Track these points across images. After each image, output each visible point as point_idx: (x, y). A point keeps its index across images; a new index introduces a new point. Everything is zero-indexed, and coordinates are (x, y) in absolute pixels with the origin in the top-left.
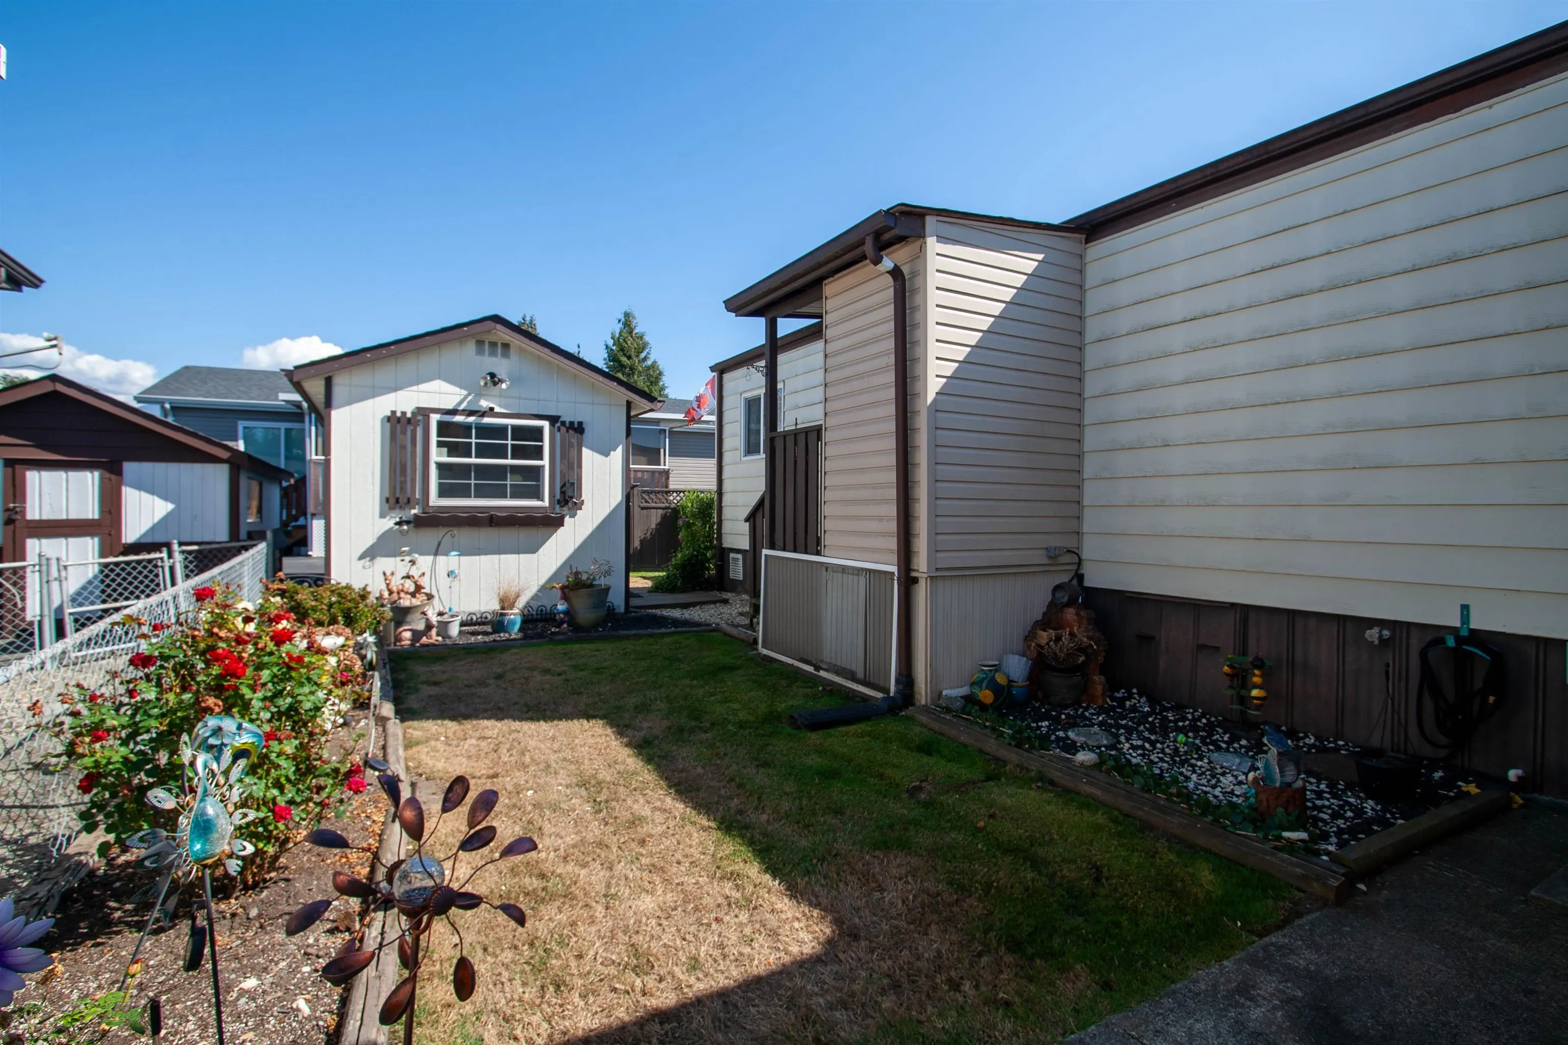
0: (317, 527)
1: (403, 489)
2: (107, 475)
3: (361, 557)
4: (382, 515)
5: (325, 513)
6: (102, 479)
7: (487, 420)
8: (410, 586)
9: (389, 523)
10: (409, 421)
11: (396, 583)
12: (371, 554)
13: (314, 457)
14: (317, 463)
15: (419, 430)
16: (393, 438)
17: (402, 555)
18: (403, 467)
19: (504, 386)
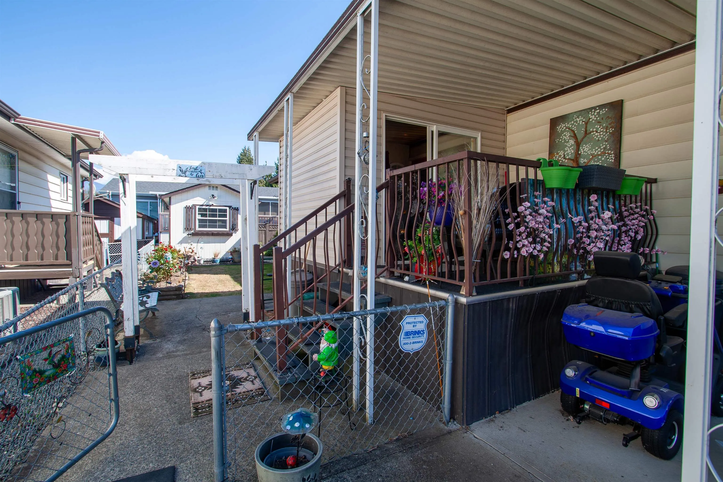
1: (189, 226)
3: (179, 242)
4: (184, 233)
6: (109, 222)
7: (211, 207)
8: (191, 251)
9: (185, 235)
10: (191, 208)
11: (187, 250)
12: (181, 242)
13: (161, 213)
15: (193, 210)
16: (187, 212)
17: (189, 243)
18: (189, 220)
19: (216, 198)
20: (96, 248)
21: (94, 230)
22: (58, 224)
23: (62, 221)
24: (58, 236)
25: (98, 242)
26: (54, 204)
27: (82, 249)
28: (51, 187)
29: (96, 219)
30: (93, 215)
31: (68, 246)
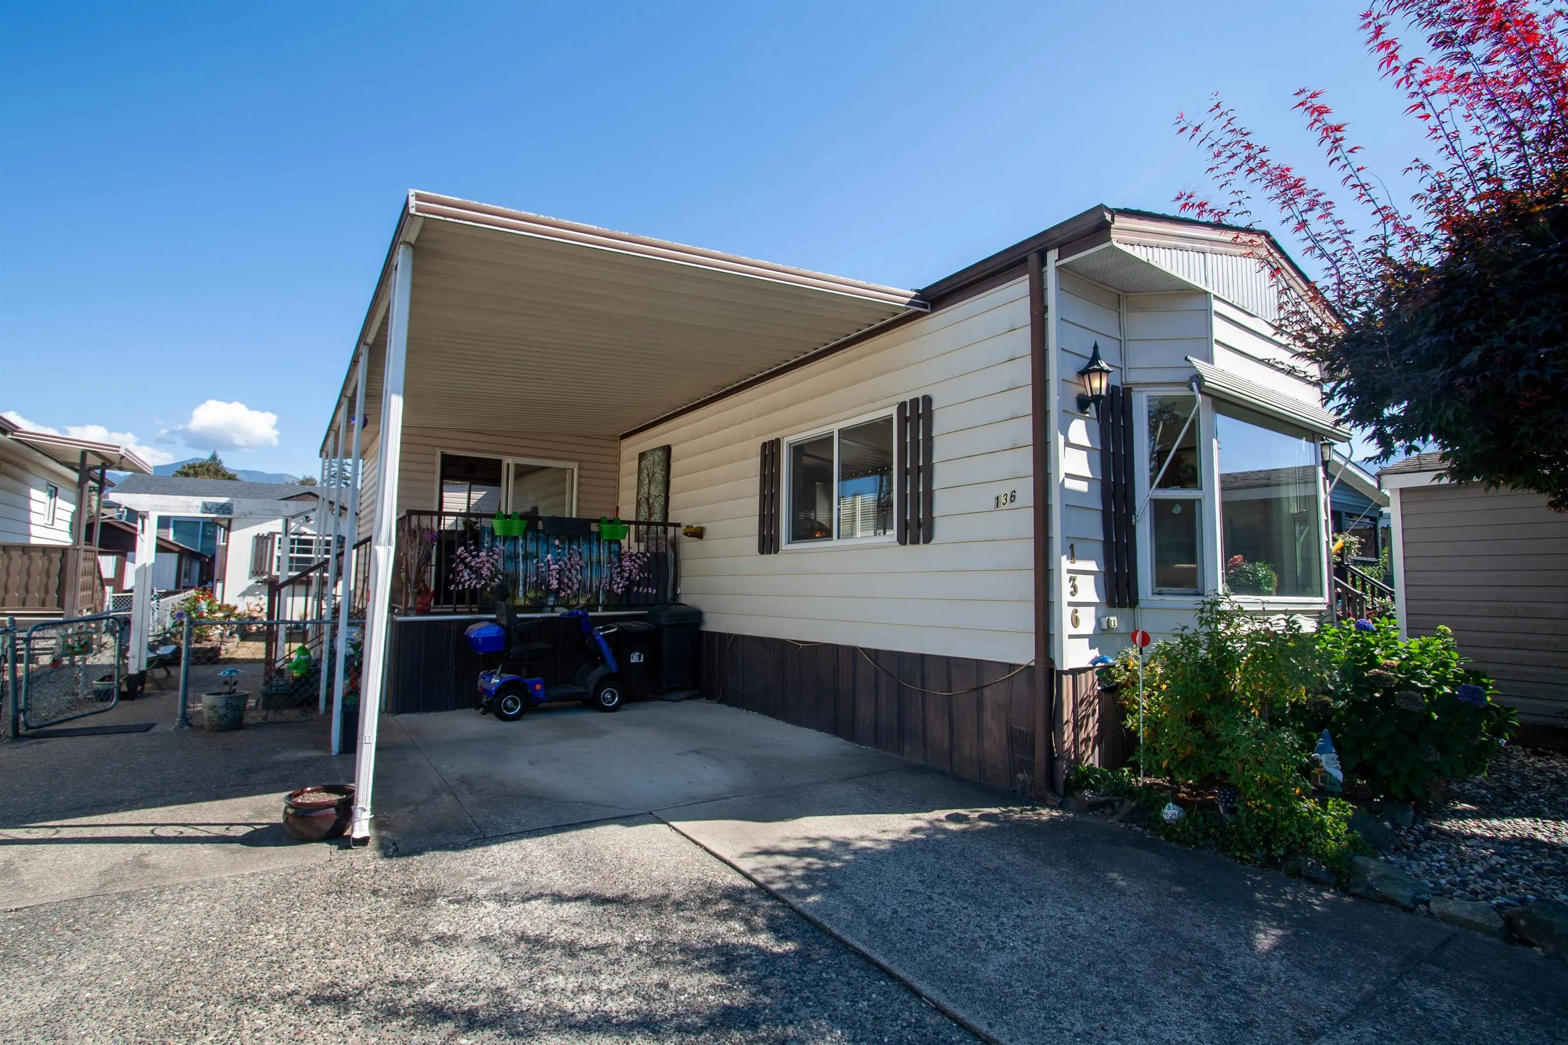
0: (219, 586)
1: (260, 568)
2: (120, 557)
3: (239, 596)
4: (250, 578)
5: (223, 579)
6: (117, 559)
7: (303, 537)
8: (258, 609)
9: (252, 582)
10: (265, 538)
11: (252, 607)
12: (244, 594)
13: (222, 544)
14: (222, 547)
15: (270, 542)
16: (257, 544)
17: (255, 595)
18: (261, 558)
19: (312, 522)
20: (96, 596)
21: (96, 570)
22: (50, 560)
23: (56, 557)
24: (48, 576)
25: (99, 588)
26: (34, 530)
27: (80, 594)
28: (34, 506)
29: (101, 553)
30: (97, 549)
31: (61, 590)
